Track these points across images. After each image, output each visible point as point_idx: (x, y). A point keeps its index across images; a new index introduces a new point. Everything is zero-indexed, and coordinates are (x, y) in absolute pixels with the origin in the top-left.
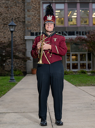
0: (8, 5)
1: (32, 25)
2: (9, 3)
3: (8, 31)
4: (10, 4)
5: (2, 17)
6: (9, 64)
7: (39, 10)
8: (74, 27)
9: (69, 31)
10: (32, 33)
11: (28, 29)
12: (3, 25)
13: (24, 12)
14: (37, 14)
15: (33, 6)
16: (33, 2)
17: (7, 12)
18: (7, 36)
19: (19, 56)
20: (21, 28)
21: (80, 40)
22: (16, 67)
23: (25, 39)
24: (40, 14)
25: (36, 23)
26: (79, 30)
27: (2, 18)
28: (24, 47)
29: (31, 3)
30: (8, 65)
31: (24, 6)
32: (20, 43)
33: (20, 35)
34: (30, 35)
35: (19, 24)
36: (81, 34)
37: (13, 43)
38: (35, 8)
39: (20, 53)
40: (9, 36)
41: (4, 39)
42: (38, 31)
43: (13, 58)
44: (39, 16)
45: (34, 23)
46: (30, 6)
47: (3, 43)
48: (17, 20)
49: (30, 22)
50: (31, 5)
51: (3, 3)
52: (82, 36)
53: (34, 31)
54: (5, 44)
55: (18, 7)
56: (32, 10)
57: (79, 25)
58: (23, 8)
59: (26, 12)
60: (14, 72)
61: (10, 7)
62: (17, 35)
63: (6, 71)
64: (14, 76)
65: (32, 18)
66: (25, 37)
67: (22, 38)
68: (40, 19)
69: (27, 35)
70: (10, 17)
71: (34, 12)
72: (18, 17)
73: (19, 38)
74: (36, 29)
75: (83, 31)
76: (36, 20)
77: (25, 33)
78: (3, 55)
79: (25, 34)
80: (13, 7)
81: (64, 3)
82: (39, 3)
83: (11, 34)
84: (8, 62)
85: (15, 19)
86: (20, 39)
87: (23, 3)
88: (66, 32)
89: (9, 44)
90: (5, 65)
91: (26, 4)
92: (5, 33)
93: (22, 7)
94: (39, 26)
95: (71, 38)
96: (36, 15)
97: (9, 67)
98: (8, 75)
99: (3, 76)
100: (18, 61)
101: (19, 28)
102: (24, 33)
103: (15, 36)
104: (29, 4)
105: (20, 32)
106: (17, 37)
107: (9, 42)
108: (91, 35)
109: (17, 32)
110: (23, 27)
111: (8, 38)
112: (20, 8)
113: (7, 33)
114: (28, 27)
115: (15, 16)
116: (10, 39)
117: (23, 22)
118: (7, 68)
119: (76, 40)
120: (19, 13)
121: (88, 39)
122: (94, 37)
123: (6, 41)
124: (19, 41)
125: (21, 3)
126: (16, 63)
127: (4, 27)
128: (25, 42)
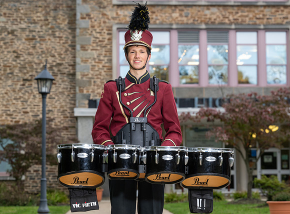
0: (34, 33)
1: (93, 83)
2: (37, 30)
3: (34, 96)
4: (39, 32)
5: (19, 63)
6: (36, 178)
7: (109, 47)
8: (193, 88)
10: (92, 100)
11: (81, 91)
12: (22, 83)
13: (73, 51)
14: (105, 57)
15: (94, 37)
16: (96, 28)
17: (31, 50)
18: (31, 108)
20: (65, 90)
21: (208, 116)
22: (52, 184)
23: (76, 114)
24: (111, 56)
25: (102, 77)
26: (205, 95)
27: (19, 65)
28: (71, 135)
29: (91, 29)
30: (32, 181)
31: (74, 37)
32: (62, 126)
33: (62, 107)
34: (87, 106)
35: (60, 79)
36: (211, 104)
37: (46, 126)
38: (100, 41)
40: (35, 110)
41: (23, 117)
43: (47, 161)
44: (110, 61)
45: (98, 78)
46: (88, 36)
47: (21, 125)
48: (56, 69)
49: (88, 75)
50: (90, 35)
51: (23, 30)
52: (211, 108)
53: (96, 96)
54: (25, 127)
55: (58, 39)
56: (93, 46)
57: (204, 83)
58: (69, 42)
59: (79, 51)
60: (48, 195)
61: (38, 39)
62: (57, 105)
63: (27, 192)
64: (48, 205)
65: (92, 66)
66: (76, 110)
67: (68, 115)
68: (110, 69)
69: (80, 107)
70: (39, 64)
71: (98, 52)
72: (58, 62)
73: (60, 114)
75: (215, 97)
76: (102, 71)
77: (75, 100)
78: (22, 155)
79: (74, 104)
80: (47, 38)
81: (169, 30)
82: (110, 29)
83: (41, 104)
84: (32, 172)
85: (51, 68)
86: (62, 116)
87: (70, 29)
89: (35, 128)
90: (26, 179)
91: (78, 31)
92: (26, 101)
93: (67, 38)
95: (186, 113)
96: (102, 58)
97: (35, 185)
98: (31, 203)
99: (19, 205)
100: (56, 170)
101: (60, 90)
102: (73, 102)
103: (50, 108)
104: (84, 33)
105: (63, 99)
106: (56, 111)
107: (37, 122)
108: (234, 104)
109: (54, 98)
110: (70, 88)
111: (33, 114)
112: (64, 41)
113: (31, 102)
114: (82, 88)
115: (51, 61)
116: (38, 115)
117: (69, 74)
118: (31, 187)
119: (199, 117)
120: (62, 54)
121: (227, 114)
122: (241, 111)
123: (29, 120)
124: (59, 122)
125: (65, 30)
126: (51, 175)
127: (24, 87)
128: (74, 122)
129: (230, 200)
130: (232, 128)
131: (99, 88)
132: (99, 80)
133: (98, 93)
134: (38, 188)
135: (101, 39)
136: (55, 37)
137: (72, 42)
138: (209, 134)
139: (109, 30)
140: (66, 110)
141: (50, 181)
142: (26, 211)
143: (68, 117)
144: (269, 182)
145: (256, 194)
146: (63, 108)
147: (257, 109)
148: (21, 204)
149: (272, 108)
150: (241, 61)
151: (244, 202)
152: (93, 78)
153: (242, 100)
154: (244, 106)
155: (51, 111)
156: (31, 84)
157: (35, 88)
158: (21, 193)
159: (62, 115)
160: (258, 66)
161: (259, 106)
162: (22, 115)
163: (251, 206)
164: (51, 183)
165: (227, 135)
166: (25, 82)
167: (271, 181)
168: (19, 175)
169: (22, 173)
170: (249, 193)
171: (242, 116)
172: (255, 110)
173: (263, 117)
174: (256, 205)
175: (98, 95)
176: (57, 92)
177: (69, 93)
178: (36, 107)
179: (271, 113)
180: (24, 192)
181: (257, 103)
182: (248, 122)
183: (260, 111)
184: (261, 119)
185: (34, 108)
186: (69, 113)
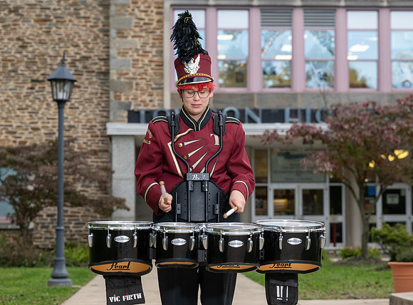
0: (48, 12)
1: (134, 86)
2: (52, 7)
3: (48, 104)
4: (55, 9)
5: (26, 56)
6: (51, 226)
7: (158, 32)
8: (282, 94)
9: (265, 107)
10: (133, 111)
11: (117, 97)
12: (30, 85)
13: (106, 38)
14: (152, 47)
15: (137, 18)
16: (139, 4)
17: (43, 37)
18: (43, 123)
19: (86, 194)
20: (93, 96)
21: (303, 135)
22: (74, 235)
23: (109, 132)
24: (161, 45)
25: (148, 78)
26: (300, 105)
28: (102, 162)
29: (132, 6)
30: (44, 230)
31: (107, 18)
32: (89, 148)
33: (89, 121)
34: (126, 119)
35: (87, 79)
36: (308, 117)
37: (64, 149)
38: (145, 24)
39: (88, 187)
40: (50, 125)
41: (32, 136)
42: (154, 106)
43: (65, 201)
44: (161, 53)
45: (142, 79)
46: (128, 17)
47: (28, 149)
48: (80, 65)
49: (127, 74)
50: (131, 14)
51: (32, 6)
52: (309, 124)
53: (140, 105)
54: (34, 151)
55: (83, 20)
56: (135, 32)
57: (299, 87)
58: (100, 25)
59: (114, 38)
60: (67, 251)
61: (54, 21)
62: (81, 118)
63: (37, 247)
64: (67, 265)
65: (134, 60)
66: (109, 125)
67: (98, 133)
68: (161, 65)
69: (116, 121)
70: (56, 57)
71: (142, 40)
72: (84, 54)
73: (86, 131)
74: (149, 98)
75: (315, 107)
76: (149, 68)
77: (108, 112)
78: (30, 192)
79: (108, 117)
80: (68, 18)
81: (247, 7)
82: (160, 6)
83: (57, 117)
84: (45, 217)
85: (73, 64)
86: (89, 135)
87: (101, 5)
88: (256, 111)
89: (48, 152)
90: (36, 228)
91: (113, 8)
92: (36, 113)
93: (97, 19)
94: (160, 88)
95: (272, 131)
96: (148, 49)
97: (49, 235)
98: (43, 262)
99: (25, 266)
100: (80, 215)
101: (87, 96)
102: (105, 114)
103: (72, 123)
104: (122, 11)
105: (91, 109)
106: (80, 127)
107: (51, 144)
108: (342, 118)
109: (78, 108)
110: (102, 94)
111: (47, 132)
112: (92, 24)
113: (43, 114)
114: (118, 94)
115: (72, 54)
116: (54, 134)
117: (100, 73)
118: (43, 240)
119: (291, 137)
120: (89, 43)
121: (332, 133)
122: (353, 128)
123: (40, 140)
124: (84, 143)
125: (94, 7)
126: (73, 222)
127: (33, 91)
128: (108, 144)
129: (335, 260)
130: (340, 154)
131: (144, 94)
132: (144, 81)
133: (141, 101)
134: (53, 240)
135: (147, 21)
136: (78, 18)
137: (104, 26)
138: (304, 161)
139: (159, 8)
140: (95, 126)
141: (71, 231)
142: (34, 274)
143: (97, 136)
144: (392, 234)
145: (375, 250)
146: (91, 122)
147: (376, 126)
148: (27, 264)
149: (398, 124)
150: (354, 53)
151: (357, 263)
152: (136, 79)
153: (355, 112)
154: (357, 121)
155: (74, 127)
156: (44, 88)
157: (48, 92)
158: (28, 249)
159: (89, 133)
160: (378, 62)
161: (379, 121)
162: (30, 133)
163: (367, 269)
164: (73, 233)
165: (332, 163)
166: (34, 83)
167: (396, 232)
168: (25, 221)
169: (29, 220)
170: (364, 249)
171: (355, 136)
172: (373, 126)
173: (384, 138)
174: (373, 267)
175: (142, 104)
176: (82, 99)
177: (99, 100)
178: (51, 121)
179: (396, 131)
180: (32, 247)
181: (376, 116)
182: (363, 144)
183: (380, 128)
184: (382, 140)
185: (49, 123)
186: (100, 130)
